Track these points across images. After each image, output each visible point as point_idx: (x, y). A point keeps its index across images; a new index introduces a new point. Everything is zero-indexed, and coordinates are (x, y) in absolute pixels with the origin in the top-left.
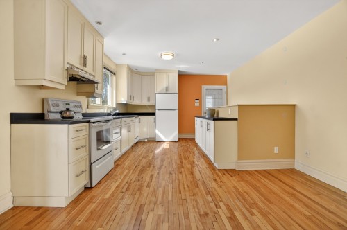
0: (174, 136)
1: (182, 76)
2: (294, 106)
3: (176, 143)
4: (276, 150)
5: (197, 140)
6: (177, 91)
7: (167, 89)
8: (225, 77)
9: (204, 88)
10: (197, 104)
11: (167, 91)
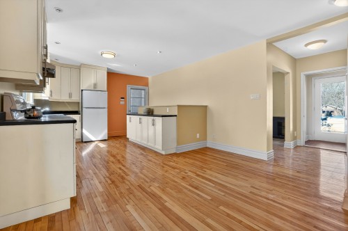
0: (104, 134)
1: (111, 75)
2: (206, 106)
3: (105, 142)
4: (198, 136)
5: (128, 137)
6: (105, 89)
7: (95, 85)
8: (146, 79)
9: (129, 87)
10: (122, 103)
11: (95, 88)
